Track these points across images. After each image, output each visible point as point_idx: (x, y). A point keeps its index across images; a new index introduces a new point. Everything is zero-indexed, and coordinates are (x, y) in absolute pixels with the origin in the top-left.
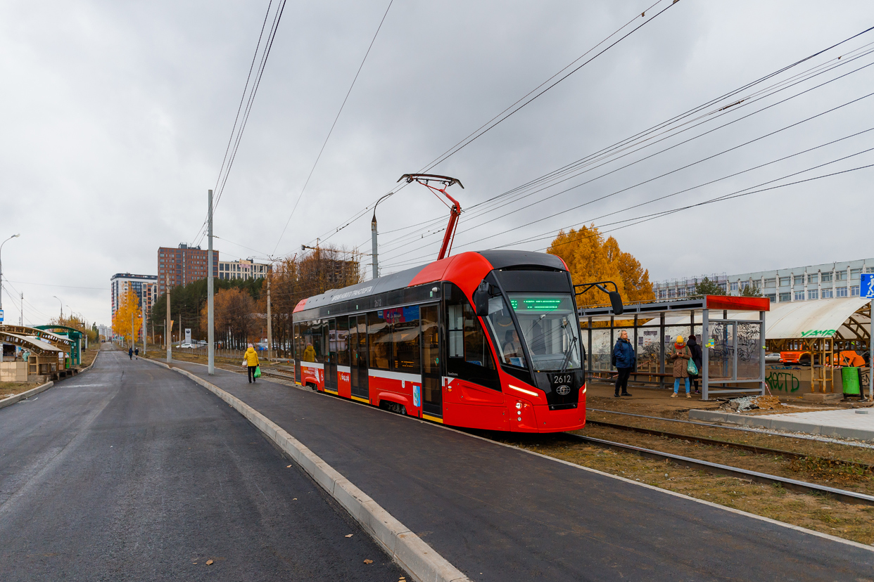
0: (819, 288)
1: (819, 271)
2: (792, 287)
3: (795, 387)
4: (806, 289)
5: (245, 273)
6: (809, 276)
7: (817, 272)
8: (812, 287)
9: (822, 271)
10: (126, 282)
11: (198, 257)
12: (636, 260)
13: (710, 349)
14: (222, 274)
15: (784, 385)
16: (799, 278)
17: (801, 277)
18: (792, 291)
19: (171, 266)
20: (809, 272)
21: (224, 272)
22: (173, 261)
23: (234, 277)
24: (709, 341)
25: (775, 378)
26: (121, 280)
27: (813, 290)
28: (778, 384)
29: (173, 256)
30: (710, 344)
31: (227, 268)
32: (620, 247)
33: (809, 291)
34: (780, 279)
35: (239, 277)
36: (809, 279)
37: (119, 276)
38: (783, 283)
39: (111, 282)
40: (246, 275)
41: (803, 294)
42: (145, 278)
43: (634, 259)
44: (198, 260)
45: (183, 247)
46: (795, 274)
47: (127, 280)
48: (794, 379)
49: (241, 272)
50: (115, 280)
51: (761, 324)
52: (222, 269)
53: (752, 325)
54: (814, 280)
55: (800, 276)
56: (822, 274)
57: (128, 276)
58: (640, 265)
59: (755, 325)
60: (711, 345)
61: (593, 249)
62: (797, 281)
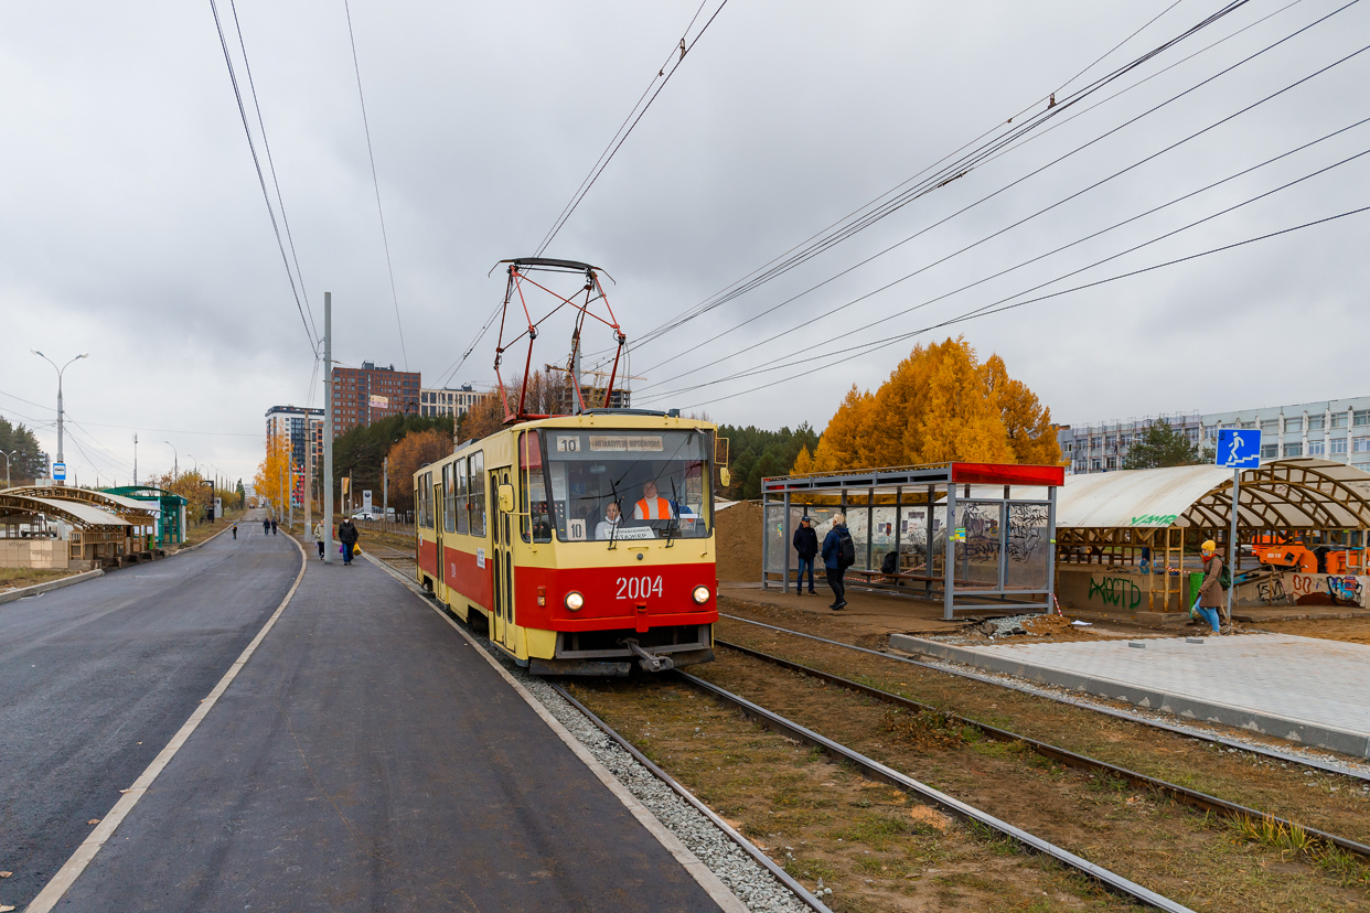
0: (1350, 436)
1: (1351, 408)
2: (1305, 434)
3: (1135, 601)
4: (1327, 437)
5: (459, 406)
6: (1333, 416)
7: (1346, 410)
8: (1337, 434)
9: (1355, 409)
10: (287, 420)
11: (390, 383)
12: (1031, 392)
13: (957, 544)
14: (425, 408)
15: (1121, 598)
16: (1316, 420)
17: (1321, 418)
18: (1305, 441)
19: (350, 396)
20: (1334, 410)
21: (429, 404)
22: (353, 389)
23: (444, 413)
24: (957, 531)
25: (1109, 587)
26: (280, 416)
27: (1340, 439)
28: (1112, 595)
29: (353, 381)
30: (957, 536)
31: (433, 400)
32: (1008, 371)
33: (1332, 440)
34: (1285, 420)
35: (450, 413)
36: (1333, 421)
37: (277, 409)
38: (1292, 428)
39: (266, 419)
40: (461, 409)
41: (1323, 446)
42: (315, 414)
43: (1028, 391)
44: (390, 387)
45: (369, 367)
46: (1311, 414)
47: (290, 416)
48: (1135, 589)
49: (454, 405)
50: (271, 416)
51: (1050, 504)
52: (425, 400)
53: (1033, 507)
54: (1341, 423)
55: (1319, 416)
56: (1355, 413)
57: (290, 410)
58: (1037, 400)
59: (1038, 507)
60: (960, 536)
61: (960, 375)
62: (1314, 425)
